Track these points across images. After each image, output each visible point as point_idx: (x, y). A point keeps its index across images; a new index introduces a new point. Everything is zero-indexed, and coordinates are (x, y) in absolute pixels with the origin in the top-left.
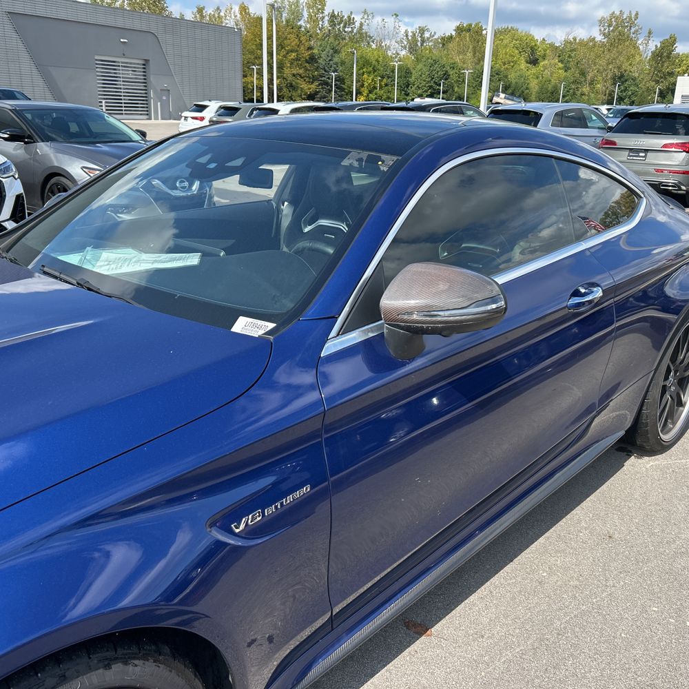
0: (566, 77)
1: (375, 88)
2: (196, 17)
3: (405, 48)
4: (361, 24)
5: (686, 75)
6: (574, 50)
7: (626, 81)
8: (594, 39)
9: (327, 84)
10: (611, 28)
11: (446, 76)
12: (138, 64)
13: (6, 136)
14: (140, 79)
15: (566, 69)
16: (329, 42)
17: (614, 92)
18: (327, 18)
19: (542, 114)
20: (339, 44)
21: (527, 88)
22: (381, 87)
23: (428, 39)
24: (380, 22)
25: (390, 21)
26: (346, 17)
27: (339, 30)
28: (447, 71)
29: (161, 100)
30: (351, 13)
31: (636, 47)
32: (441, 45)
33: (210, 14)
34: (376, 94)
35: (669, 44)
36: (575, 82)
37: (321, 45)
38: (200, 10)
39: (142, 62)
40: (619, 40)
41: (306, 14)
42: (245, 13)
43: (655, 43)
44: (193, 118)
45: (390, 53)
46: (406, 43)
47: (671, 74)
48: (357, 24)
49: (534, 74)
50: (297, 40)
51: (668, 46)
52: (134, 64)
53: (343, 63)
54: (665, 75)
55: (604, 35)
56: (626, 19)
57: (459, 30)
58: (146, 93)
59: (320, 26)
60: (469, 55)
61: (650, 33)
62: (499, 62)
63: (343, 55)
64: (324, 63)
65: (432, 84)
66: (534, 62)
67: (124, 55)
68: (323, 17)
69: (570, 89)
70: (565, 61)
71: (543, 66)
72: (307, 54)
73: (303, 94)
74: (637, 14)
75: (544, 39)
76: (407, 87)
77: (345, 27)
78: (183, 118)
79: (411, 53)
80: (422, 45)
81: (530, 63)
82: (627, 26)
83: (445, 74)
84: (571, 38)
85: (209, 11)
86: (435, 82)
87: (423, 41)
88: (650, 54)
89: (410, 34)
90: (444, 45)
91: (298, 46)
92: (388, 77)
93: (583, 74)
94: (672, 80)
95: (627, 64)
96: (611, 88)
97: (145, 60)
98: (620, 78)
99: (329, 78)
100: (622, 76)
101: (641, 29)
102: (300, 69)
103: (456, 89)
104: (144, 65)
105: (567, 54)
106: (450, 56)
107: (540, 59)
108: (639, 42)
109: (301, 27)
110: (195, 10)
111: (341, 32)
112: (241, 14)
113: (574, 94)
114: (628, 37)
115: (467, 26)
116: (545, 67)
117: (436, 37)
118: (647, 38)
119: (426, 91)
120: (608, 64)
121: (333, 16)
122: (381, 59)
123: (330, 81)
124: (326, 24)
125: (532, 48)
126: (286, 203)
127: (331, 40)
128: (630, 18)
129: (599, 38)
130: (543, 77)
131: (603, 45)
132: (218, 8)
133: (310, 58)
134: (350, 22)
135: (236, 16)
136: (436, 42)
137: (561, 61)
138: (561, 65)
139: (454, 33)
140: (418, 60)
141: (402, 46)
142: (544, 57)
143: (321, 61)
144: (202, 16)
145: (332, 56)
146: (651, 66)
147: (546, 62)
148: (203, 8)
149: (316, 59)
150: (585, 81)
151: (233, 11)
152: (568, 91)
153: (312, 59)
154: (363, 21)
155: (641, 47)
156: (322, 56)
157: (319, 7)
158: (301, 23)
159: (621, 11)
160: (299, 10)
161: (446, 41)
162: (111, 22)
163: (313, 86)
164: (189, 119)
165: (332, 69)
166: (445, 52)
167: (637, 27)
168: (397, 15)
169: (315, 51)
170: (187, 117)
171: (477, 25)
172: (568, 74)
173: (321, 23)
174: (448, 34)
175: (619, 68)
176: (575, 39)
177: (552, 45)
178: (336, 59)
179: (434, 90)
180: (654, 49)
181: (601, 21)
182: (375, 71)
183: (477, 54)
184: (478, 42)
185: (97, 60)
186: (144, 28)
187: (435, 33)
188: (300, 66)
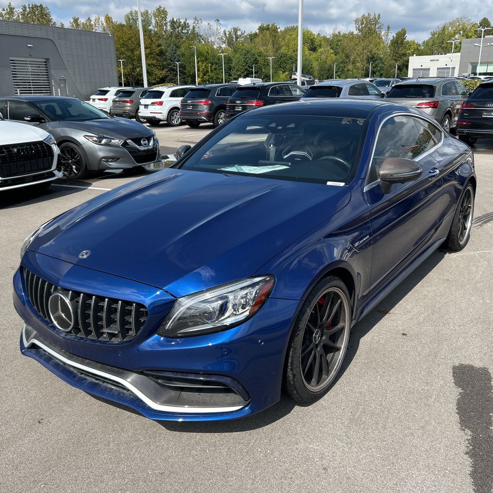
0: (336, 59)
1: (207, 72)
2: (73, 25)
3: (225, 43)
4: (194, 27)
5: (415, 55)
6: (340, 41)
7: (376, 60)
8: (353, 33)
9: (173, 70)
10: (363, 26)
11: (256, 61)
12: (42, 62)
13: (29, 119)
14: (44, 72)
15: (336, 54)
16: (172, 40)
17: (369, 68)
18: (169, 24)
19: (342, 88)
20: (179, 42)
21: (311, 68)
22: (212, 71)
23: (240, 36)
24: (206, 26)
25: (214, 24)
26: (182, 23)
27: (178, 31)
28: (256, 58)
29: (60, 87)
30: (186, 20)
31: (380, 38)
32: (249, 40)
33: (83, 23)
34: (209, 76)
35: (401, 35)
36: (342, 62)
37: (166, 43)
38: (76, 20)
39: (44, 60)
40: (369, 33)
41: (153, 21)
42: (110, 21)
43: (392, 35)
44: (99, 99)
45: (215, 47)
46: (225, 39)
47: (404, 55)
48: (191, 27)
49: (315, 58)
50: (149, 40)
51: (401, 36)
52: (39, 62)
53: (183, 55)
54: (400, 56)
55: (359, 30)
56: (372, 19)
57: (261, 29)
58: (48, 83)
59: (165, 29)
60: (270, 46)
61: (389, 28)
62: (291, 50)
63: (183, 49)
64: (170, 56)
65: (247, 67)
66: (314, 49)
67: (30, 56)
68: (166, 23)
69: (340, 67)
70: (335, 48)
71: (320, 52)
72: (157, 50)
73: (157, 77)
74: (379, 15)
75: (319, 34)
76: (230, 70)
77: (182, 29)
78: (92, 100)
79: (229, 46)
80: (236, 40)
81: (311, 50)
82: (373, 24)
83: (255, 60)
84: (337, 32)
85: (82, 20)
86: (249, 66)
87: (237, 38)
88: (390, 42)
89: (227, 33)
90: (251, 40)
91: (151, 44)
92: (216, 64)
93: (347, 56)
94: (405, 59)
95: (375, 49)
96: (366, 65)
97: (47, 59)
98: (372, 59)
99: (174, 66)
100: (373, 57)
101: (383, 25)
102: (153, 60)
103: (263, 70)
104: (45, 62)
105: (336, 43)
106: (257, 47)
107: (318, 48)
108: (382, 34)
109: (151, 30)
110: (72, 20)
111: (180, 33)
112: (106, 22)
113: (343, 70)
114: (375, 31)
115: (266, 26)
116: (322, 53)
117: (245, 34)
118: (387, 32)
119: (243, 73)
120: (363, 49)
121: (173, 22)
122: (210, 51)
123: (175, 68)
124: (169, 28)
125: (311, 40)
126: (272, 145)
127: (173, 39)
128: (375, 19)
129: (356, 32)
130: (321, 60)
131: (359, 37)
132: (89, 19)
133: (159, 52)
134: (186, 26)
135: (102, 24)
136: (246, 37)
137: (332, 48)
138: (332, 51)
139: (257, 31)
140: (235, 51)
141: (222, 42)
142: (320, 46)
143: (167, 54)
144: (78, 25)
145: (176, 50)
146: (391, 50)
147: (322, 49)
148: (78, 19)
149: (164, 53)
150: (349, 61)
151: (100, 20)
152: (339, 69)
153: (161, 53)
154: (195, 25)
155: (383, 37)
156: (168, 50)
157: (163, 16)
158: (151, 27)
159: (369, 14)
160: (148, 18)
161: (253, 37)
162: (19, 33)
163: (164, 72)
164: (97, 100)
165: (177, 59)
166: (253, 45)
167: (380, 25)
168: (218, 21)
169: (163, 47)
170: (95, 99)
171: (273, 25)
172: (337, 57)
173: (165, 27)
174: (253, 32)
175: (371, 52)
176: (339, 33)
177: (325, 38)
178: (178, 53)
179: (248, 71)
180: (392, 38)
181: (356, 21)
182: (207, 60)
183: (275, 45)
184: (275, 37)
185: (11, 60)
186: (44, 37)
187: (245, 32)
188: (154, 58)
